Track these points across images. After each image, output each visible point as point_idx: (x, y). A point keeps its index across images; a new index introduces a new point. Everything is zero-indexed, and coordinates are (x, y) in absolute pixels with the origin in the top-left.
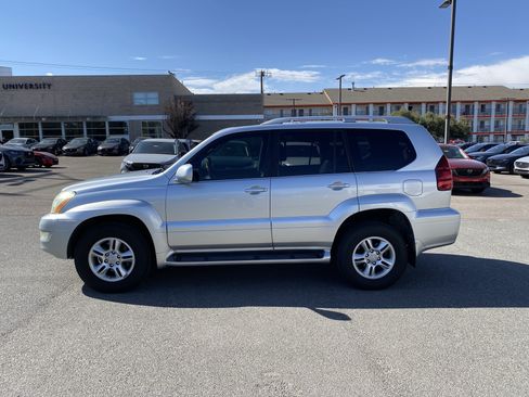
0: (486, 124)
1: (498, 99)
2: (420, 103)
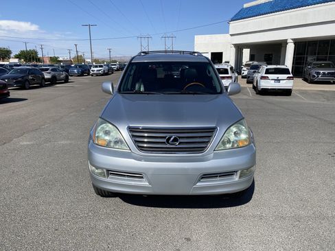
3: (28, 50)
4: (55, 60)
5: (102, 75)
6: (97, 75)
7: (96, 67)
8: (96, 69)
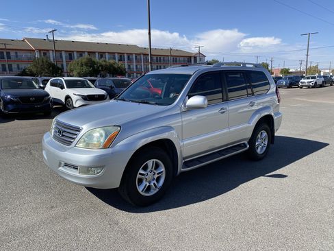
0: (131, 67)
1: (129, 52)
2: (94, 53)
3: (258, 63)
4: (285, 71)
5: (313, 87)
6: (309, 88)
7: (308, 78)
8: (306, 81)
